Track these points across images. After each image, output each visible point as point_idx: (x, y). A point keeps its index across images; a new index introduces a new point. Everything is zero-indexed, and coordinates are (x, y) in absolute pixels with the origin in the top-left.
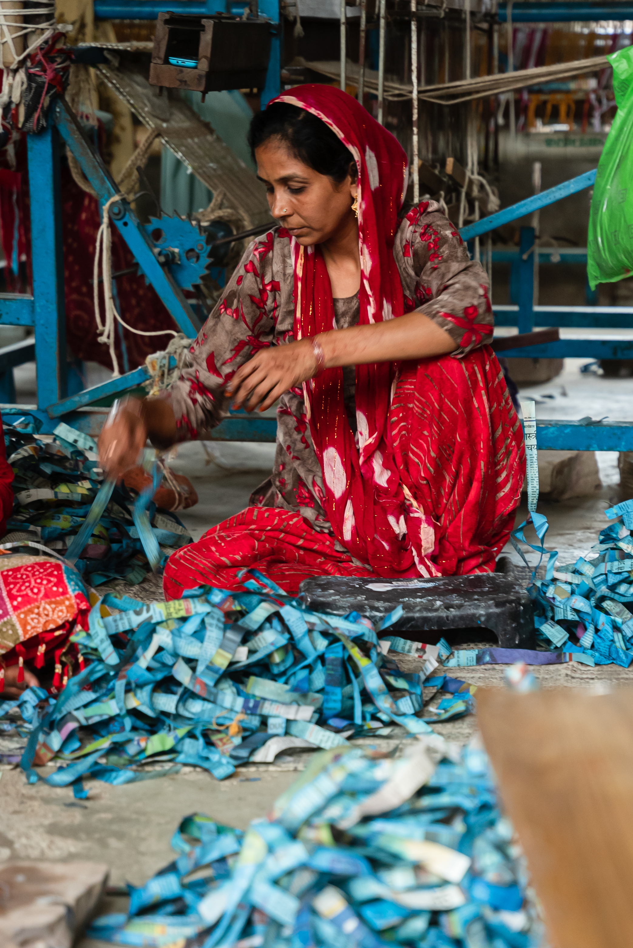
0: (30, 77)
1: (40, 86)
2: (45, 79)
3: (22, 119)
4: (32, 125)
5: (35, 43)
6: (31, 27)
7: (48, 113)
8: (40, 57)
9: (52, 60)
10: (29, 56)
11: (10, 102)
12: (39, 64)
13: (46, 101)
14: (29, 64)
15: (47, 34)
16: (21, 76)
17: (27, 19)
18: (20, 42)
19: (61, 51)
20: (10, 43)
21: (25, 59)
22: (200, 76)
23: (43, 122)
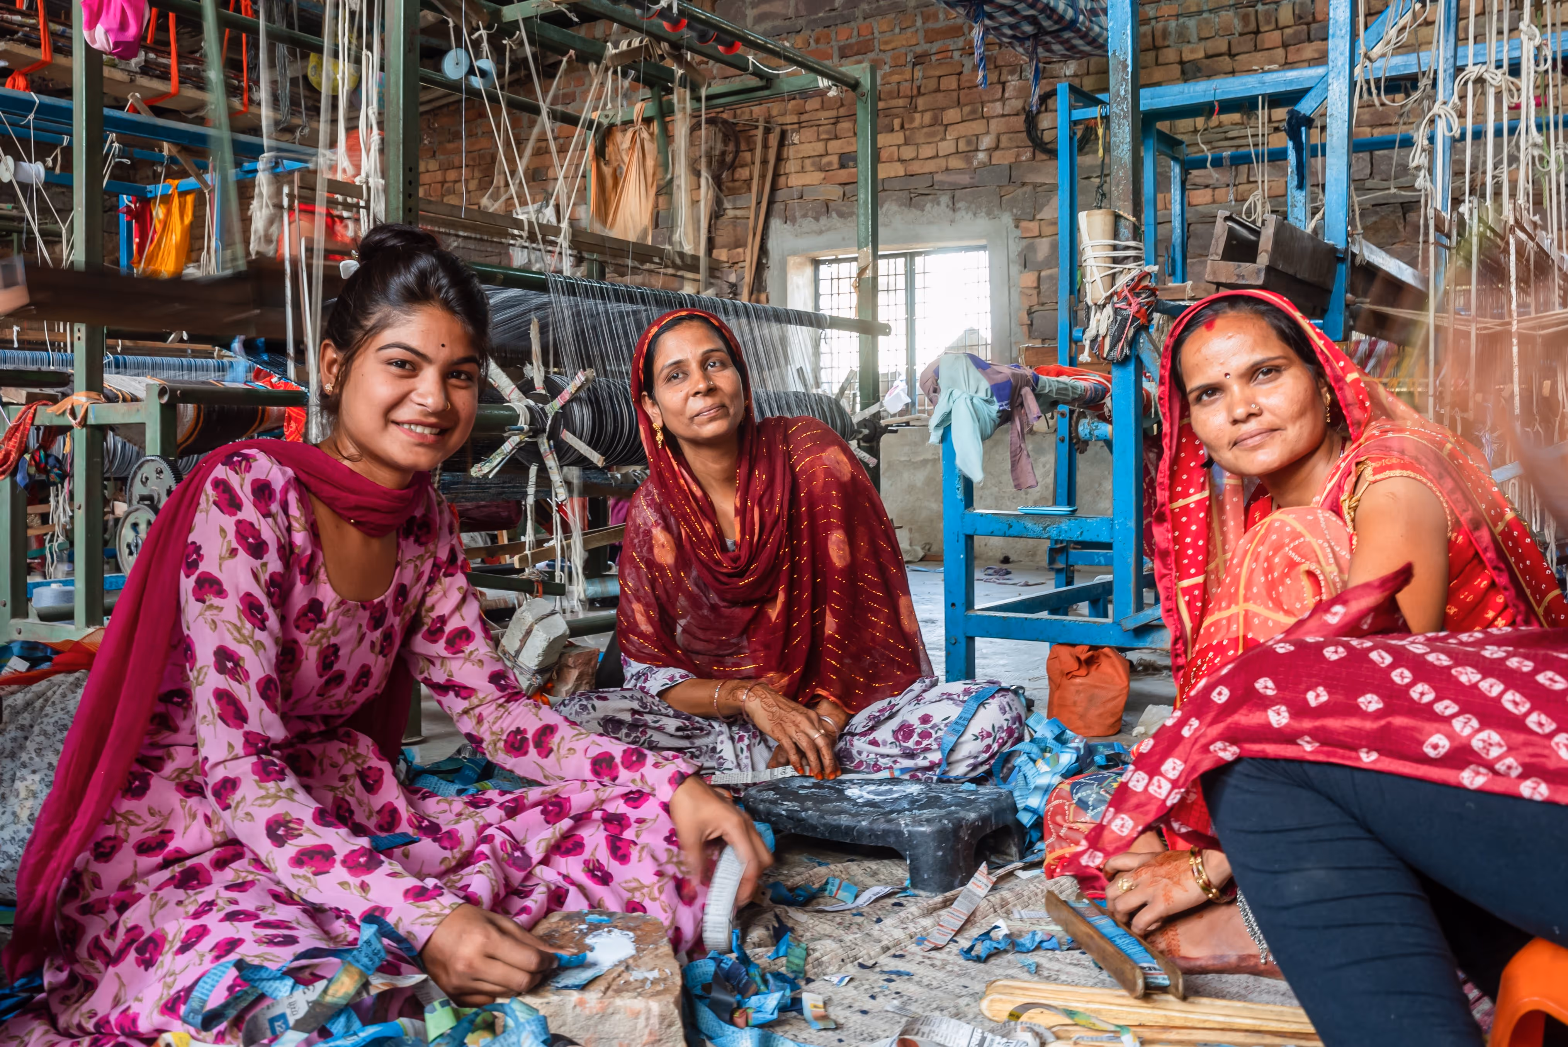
0: (1116, 311)
1: (1125, 319)
2: (1131, 311)
3: (1107, 348)
4: (1116, 354)
5: (1122, 281)
6: (1119, 267)
7: (1133, 343)
8: (1126, 292)
9: (1138, 295)
10: (1115, 293)
11: (1097, 336)
12: (1125, 298)
13: (1130, 332)
14: (1115, 299)
15: (1135, 273)
16: (1109, 309)
17: (1115, 260)
18: (1108, 280)
19: (1146, 288)
20: (1099, 281)
21: (1112, 296)
22: (1259, 270)
23: (1127, 351)
